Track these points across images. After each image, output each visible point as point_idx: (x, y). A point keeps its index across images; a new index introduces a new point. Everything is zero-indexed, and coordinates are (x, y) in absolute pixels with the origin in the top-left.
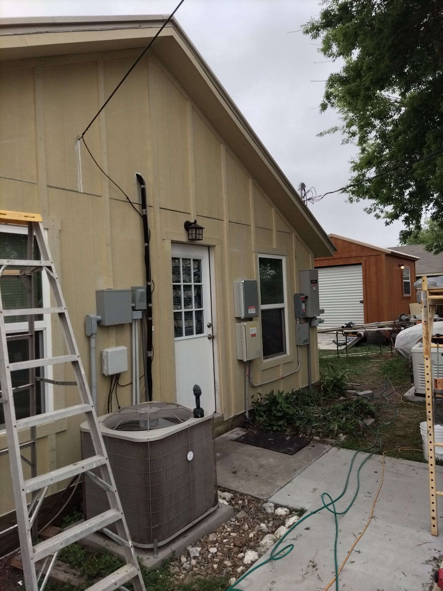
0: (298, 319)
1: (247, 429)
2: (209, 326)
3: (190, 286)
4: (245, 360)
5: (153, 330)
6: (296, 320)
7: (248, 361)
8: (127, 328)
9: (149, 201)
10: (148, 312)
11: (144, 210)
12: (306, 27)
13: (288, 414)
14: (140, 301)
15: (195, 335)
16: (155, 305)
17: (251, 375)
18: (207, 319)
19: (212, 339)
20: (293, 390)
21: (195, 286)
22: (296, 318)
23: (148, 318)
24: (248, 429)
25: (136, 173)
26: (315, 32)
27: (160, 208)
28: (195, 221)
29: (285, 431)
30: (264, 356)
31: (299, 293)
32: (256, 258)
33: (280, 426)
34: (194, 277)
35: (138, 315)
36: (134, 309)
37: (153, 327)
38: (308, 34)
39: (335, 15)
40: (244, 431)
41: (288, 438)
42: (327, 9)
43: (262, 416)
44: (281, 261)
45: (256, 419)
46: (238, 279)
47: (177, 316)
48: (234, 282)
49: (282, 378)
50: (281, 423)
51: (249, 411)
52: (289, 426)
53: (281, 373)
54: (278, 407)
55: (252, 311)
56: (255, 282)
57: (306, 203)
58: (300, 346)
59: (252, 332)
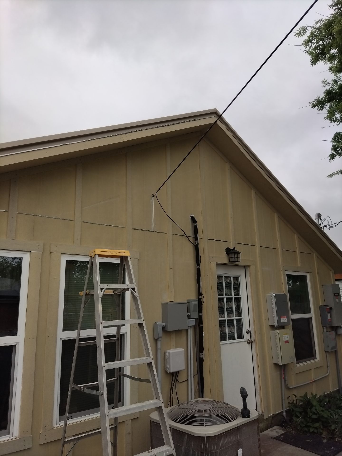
0: (325, 328)
1: (285, 428)
2: (247, 333)
3: (231, 298)
4: (281, 364)
5: (204, 335)
6: (323, 329)
7: (283, 365)
8: (184, 334)
9: (200, 235)
10: (200, 320)
11: (196, 241)
12: (314, 103)
13: (323, 417)
14: (193, 311)
15: (236, 340)
16: (205, 314)
17: (286, 378)
18: (246, 327)
19: (250, 344)
20: (325, 393)
21: (235, 298)
22: (323, 327)
23: (200, 325)
24: (287, 428)
25: (191, 215)
26: (321, 105)
27: (208, 239)
28: (234, 248)
29: (322, 433)
30: (296, 360)
31: (324, 304)
32: (284, 275)
33: (316, 428)
34: (234, 291)
35: (192, 323)
36: (189, 317)
37: (203, 332)
38: (316, 107)
39: (336, 93)
40: (283, 430)
41: (325, 441)
42: (329, 89)
43: (299, 417)
44: (305, 277)
45: (293, 419)
46: (270, 293)
47: (222, 323)
48: (267, 295)
49: (314, 382)
50: (317, 425)
51: (287, 411)
52: (324, 429)
53: (313, 376)
54: (313, 410)
55: (284, 320)
56: (285, 295)
57: (323, 229)
58: (328, 352)
59: (285, 339)
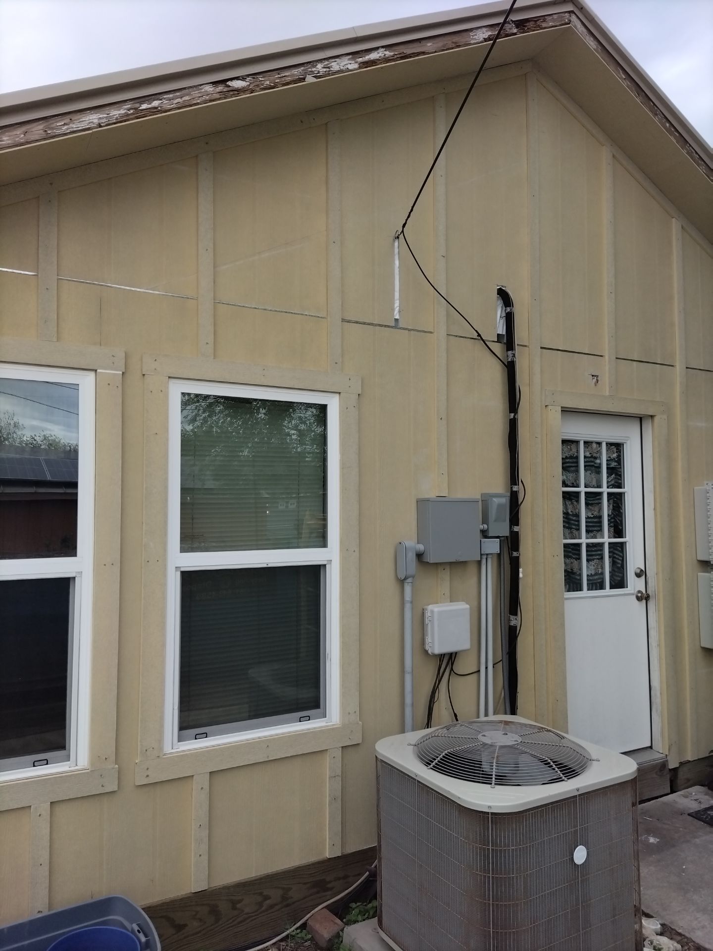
2: (638, 575)
3: (600, 494)
5: (521, 575)
8: (471, 570)
9: (520, 335)
10: (512, 542)
11: (510, 352)
15: (607, 591)
16: (525, 529)
18: (634, 560)
19: (644, 601)
21: (609, 494)
23: (512, 553)
25: (498, 287)
27: (541, 348)
34: (607, 478)
35: (492, 546)
36: (485, 534)
37: (521, 570)
46: (705, 482)
48: (695, 488)
